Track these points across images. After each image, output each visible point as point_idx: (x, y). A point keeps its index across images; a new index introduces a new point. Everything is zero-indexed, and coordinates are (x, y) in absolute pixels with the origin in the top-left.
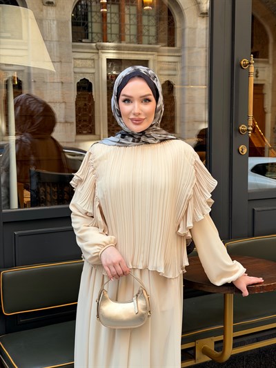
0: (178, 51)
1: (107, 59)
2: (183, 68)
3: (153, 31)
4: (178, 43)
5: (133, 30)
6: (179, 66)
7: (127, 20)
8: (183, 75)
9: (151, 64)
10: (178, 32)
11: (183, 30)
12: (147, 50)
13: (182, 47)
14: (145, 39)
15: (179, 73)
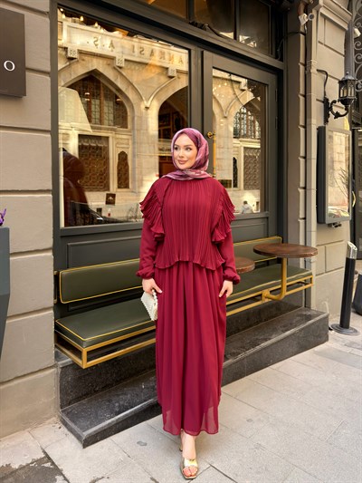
0: (130, 132)
1: (79, 135)
2: (134, 143)
3: (111, 117)
4: (129, 126)
5: (98, 116)
6: (130, 142)
7: (93, 109)
8: (134, 148)
9: (111, 140)
10: (129, 119)
11: (133, 118)
12: (108, 129)
13: (133, 128)
14: (106, 122)
15: (131, 147)
